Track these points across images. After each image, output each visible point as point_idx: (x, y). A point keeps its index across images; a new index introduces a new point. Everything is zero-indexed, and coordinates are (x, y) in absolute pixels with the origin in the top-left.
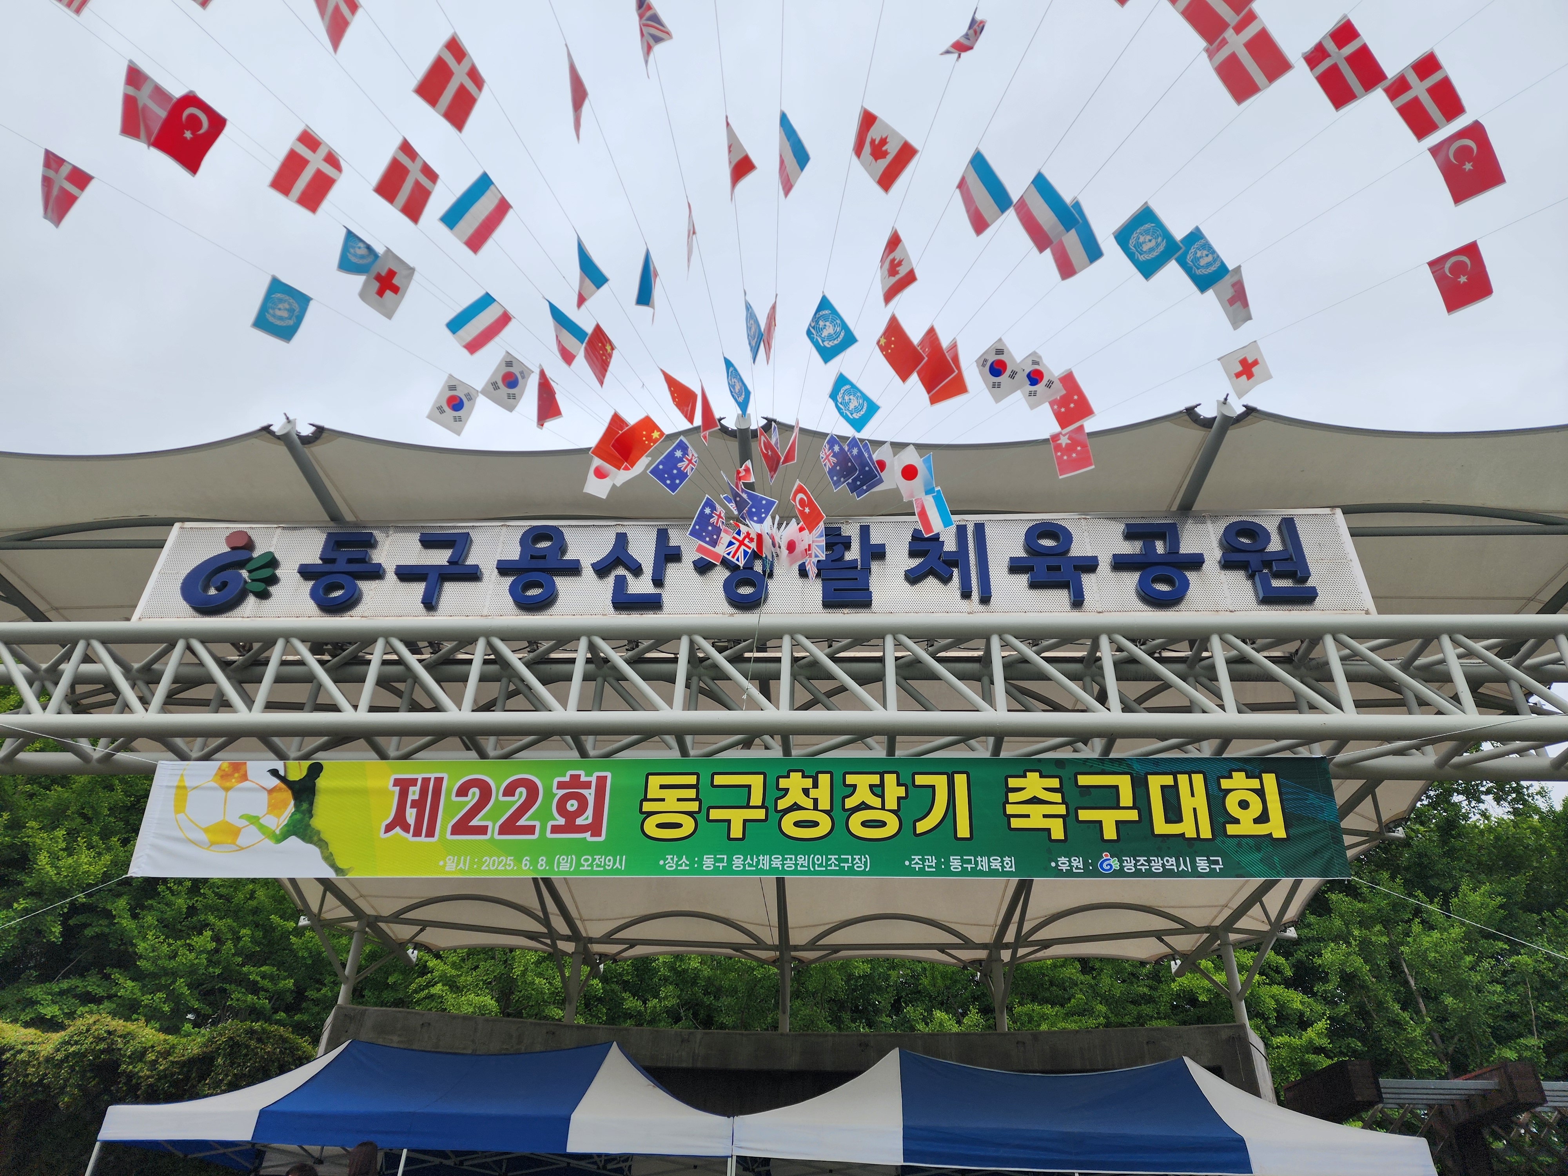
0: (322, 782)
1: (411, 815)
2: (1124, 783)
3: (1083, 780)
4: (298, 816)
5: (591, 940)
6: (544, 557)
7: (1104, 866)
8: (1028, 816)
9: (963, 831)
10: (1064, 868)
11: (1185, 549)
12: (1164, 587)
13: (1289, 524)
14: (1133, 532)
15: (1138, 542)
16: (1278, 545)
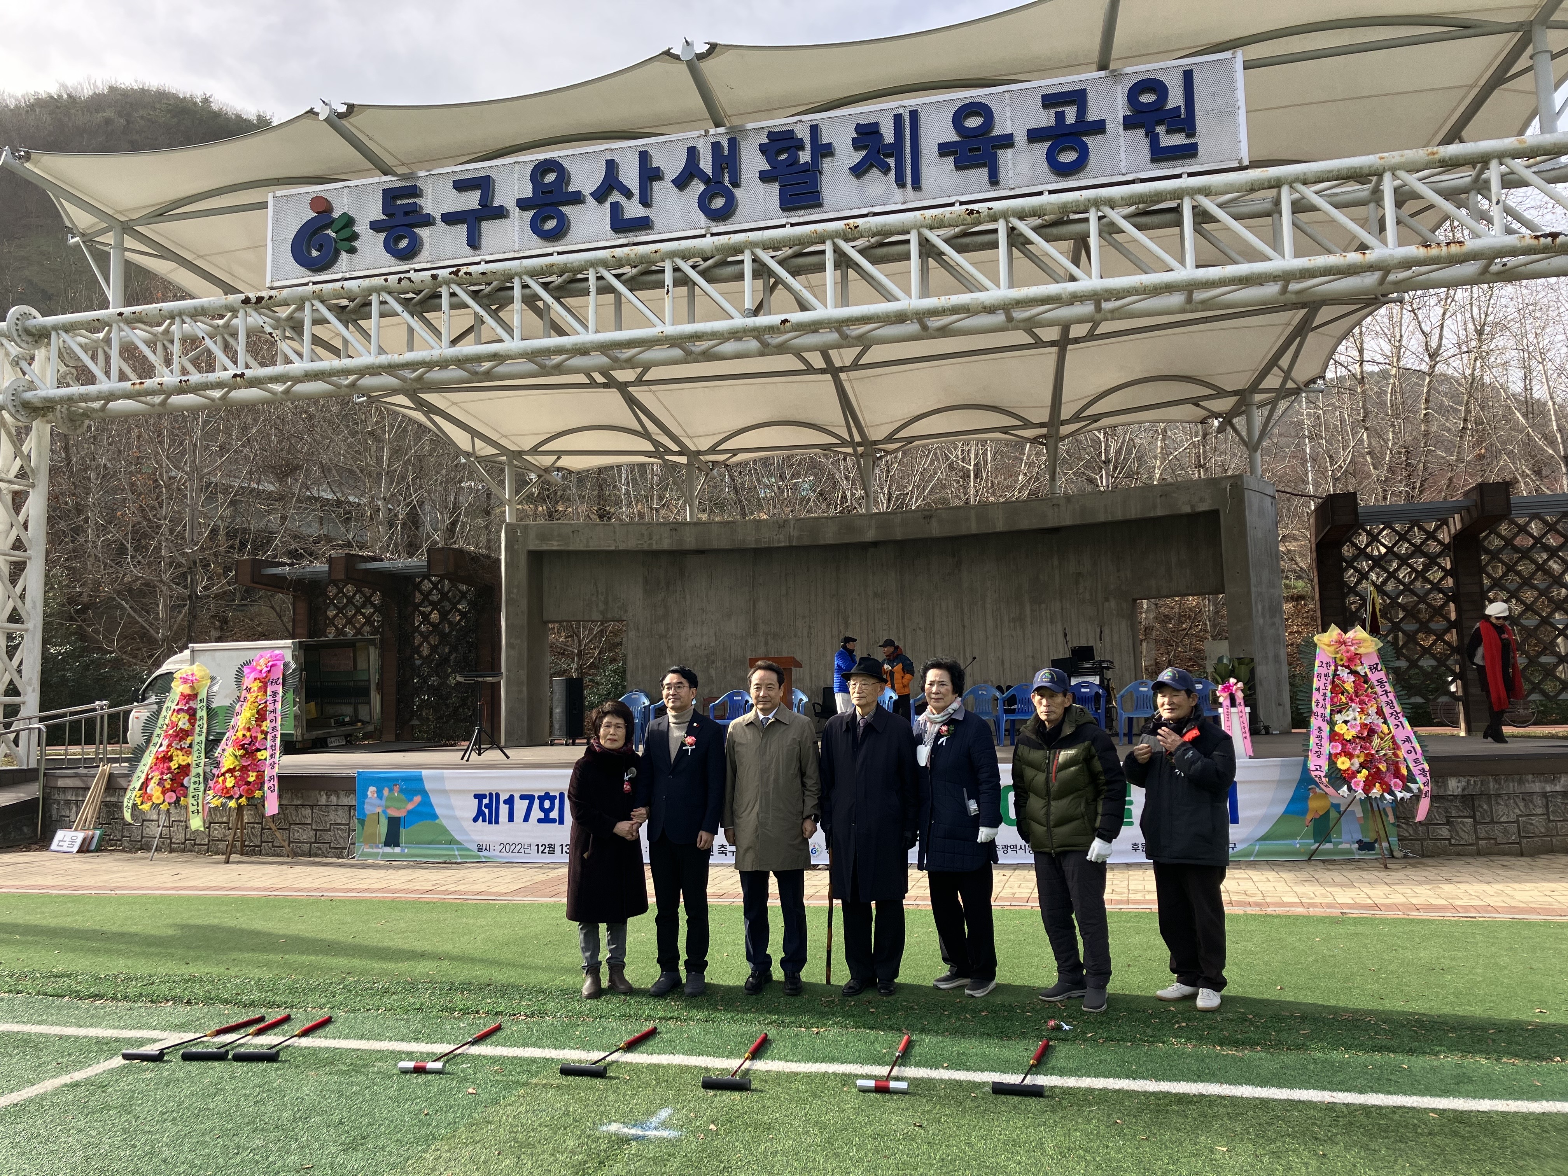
5: (699, 453)
6: (555, 190)
11: (1092, 116)
12: (1067, 157)
13: (1188, 76)
14: (1049, 101)
15: (1052, 112)
16: (1175, 99)
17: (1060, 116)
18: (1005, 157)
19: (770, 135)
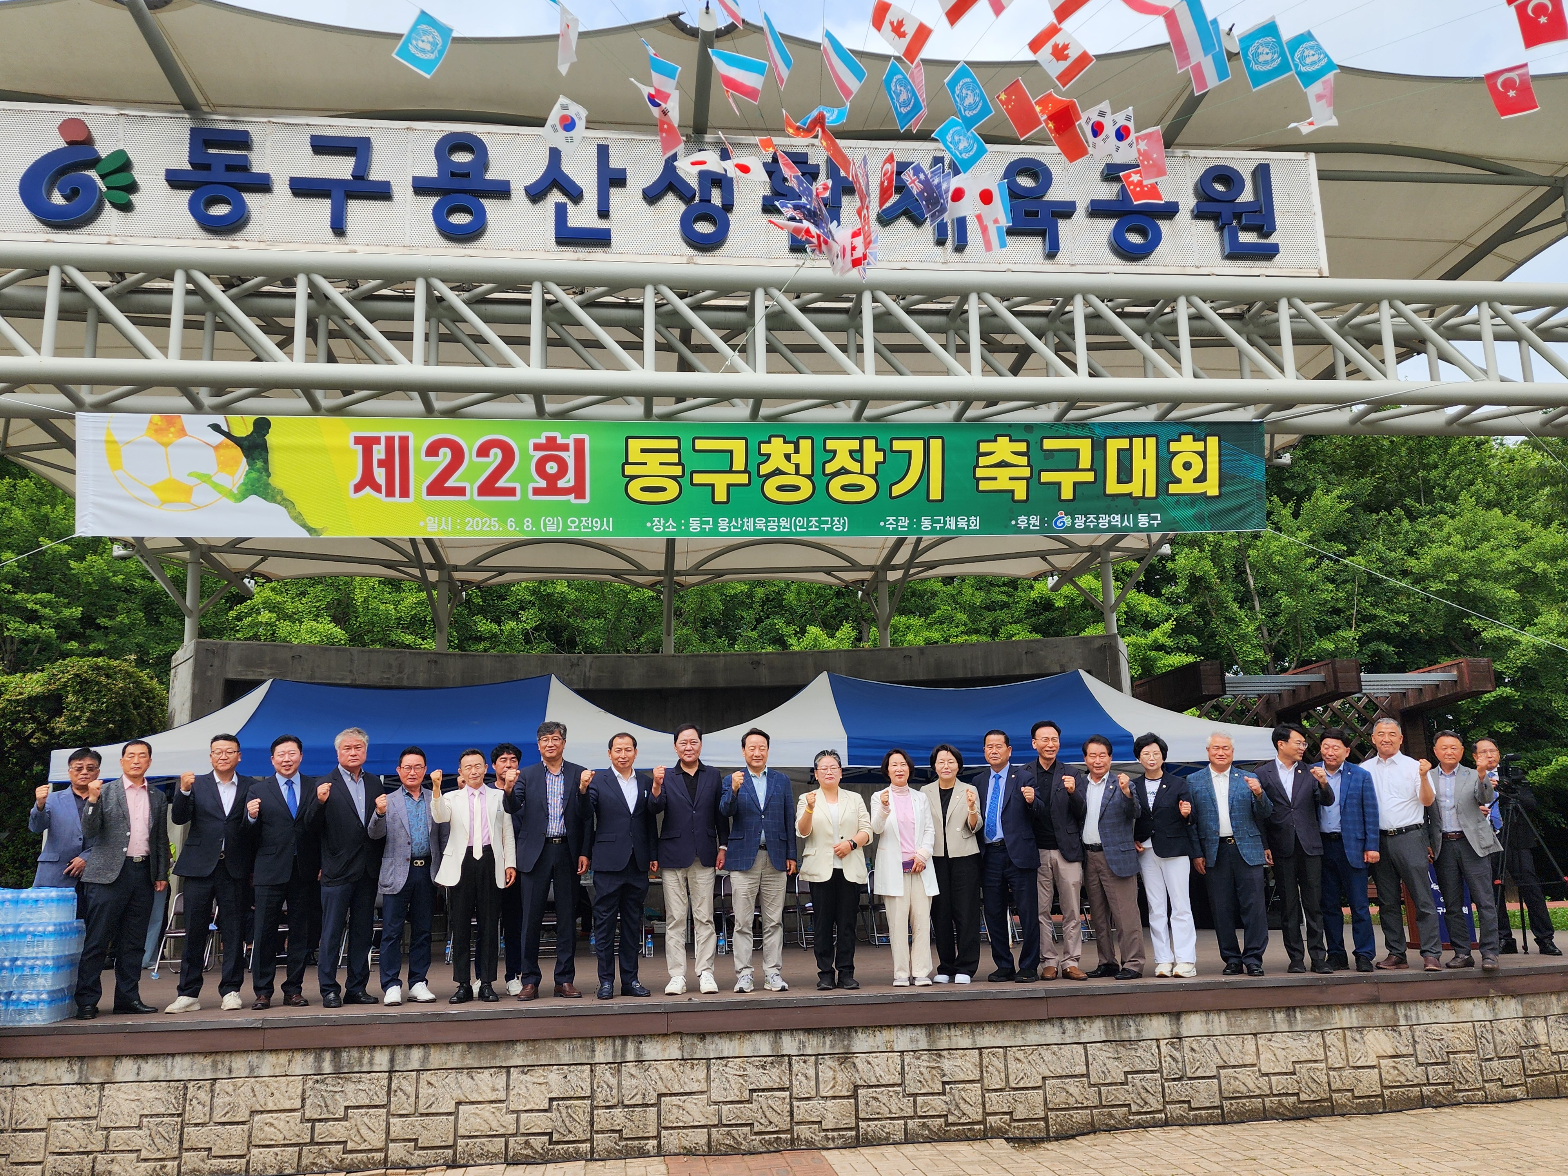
0: (271, 439)
1: (380, 475)
2: (1084, 446)
3: (1048, 444)
4: (254, 475)
6: (467, 175)
7: (1059, 524)
8: (995, 479)
9: (935, 493)
10: (1023, 526)
12: (1135, 239)
14: (1114, 172)
15: (1115, 185)
16: (1251, 193)
18: (1066, 228)
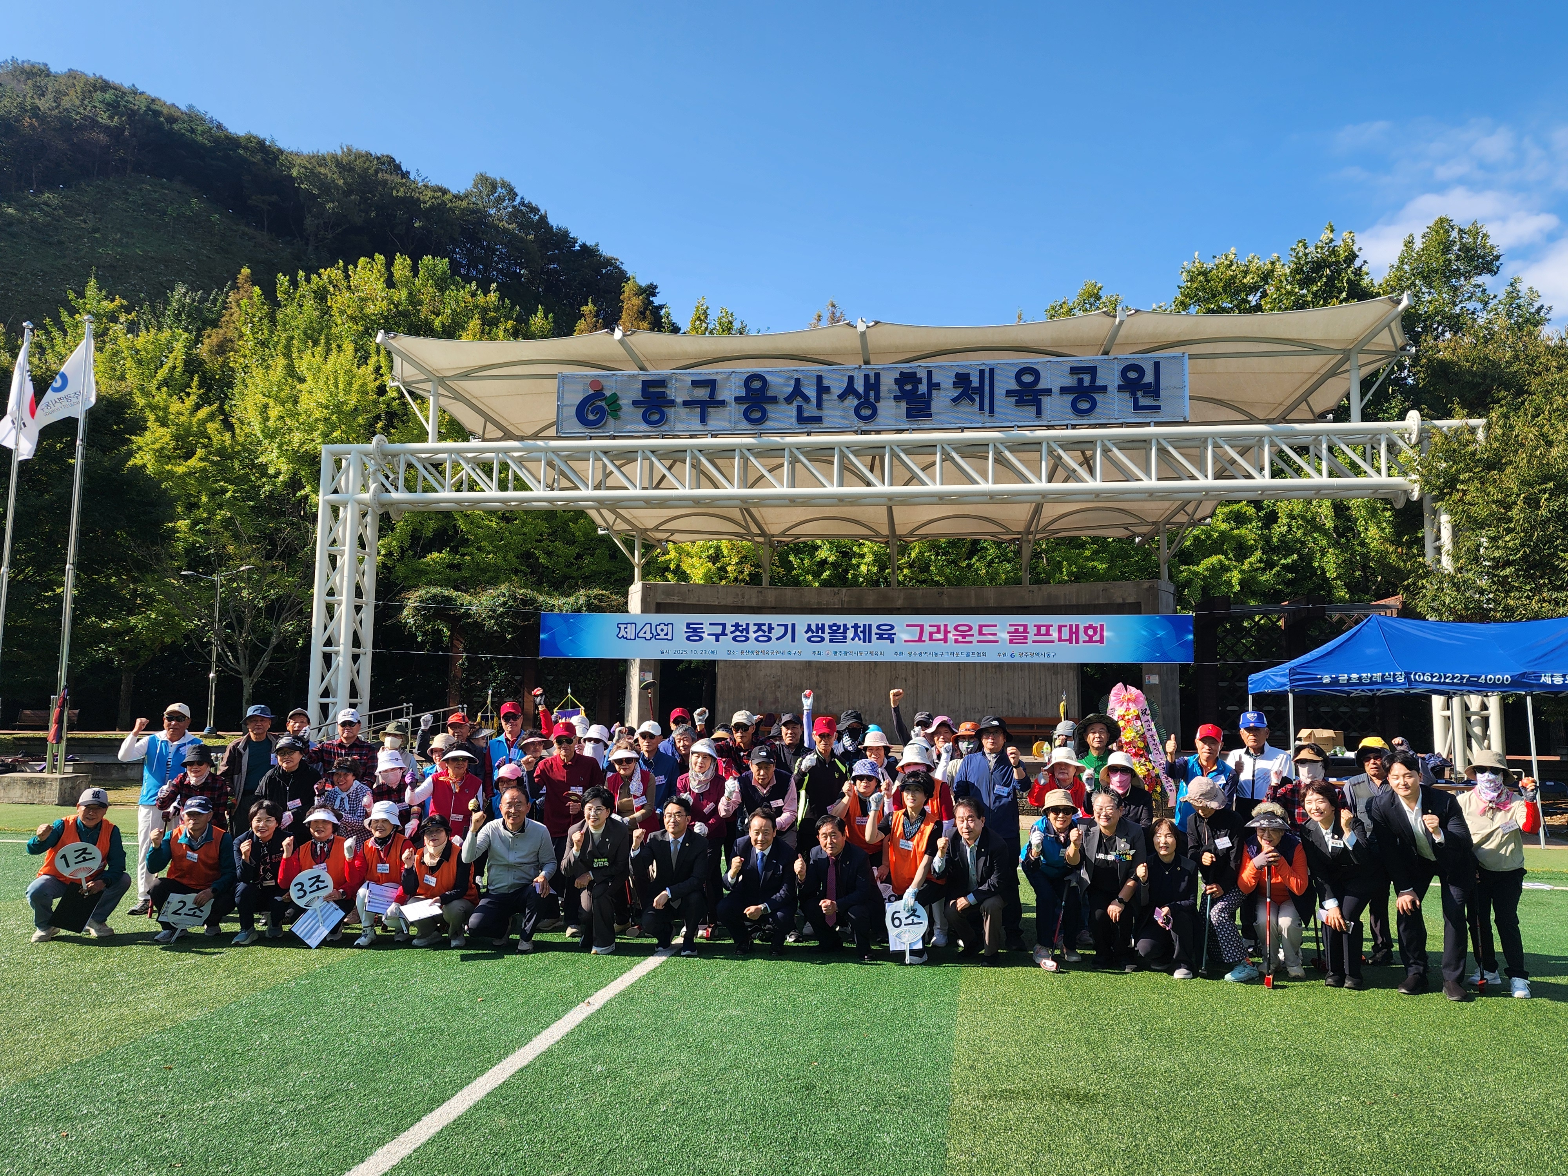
5: (773, 536)
6: (759, 394)
11: (1099, 382)
12: (1084, 406)
13: (1157, 365)
14: (1074, 370)
15: (1076, 377)
16: (1149, 378)
17: (1081, 381)
18: (1046, 401)
19: (902, 373)
